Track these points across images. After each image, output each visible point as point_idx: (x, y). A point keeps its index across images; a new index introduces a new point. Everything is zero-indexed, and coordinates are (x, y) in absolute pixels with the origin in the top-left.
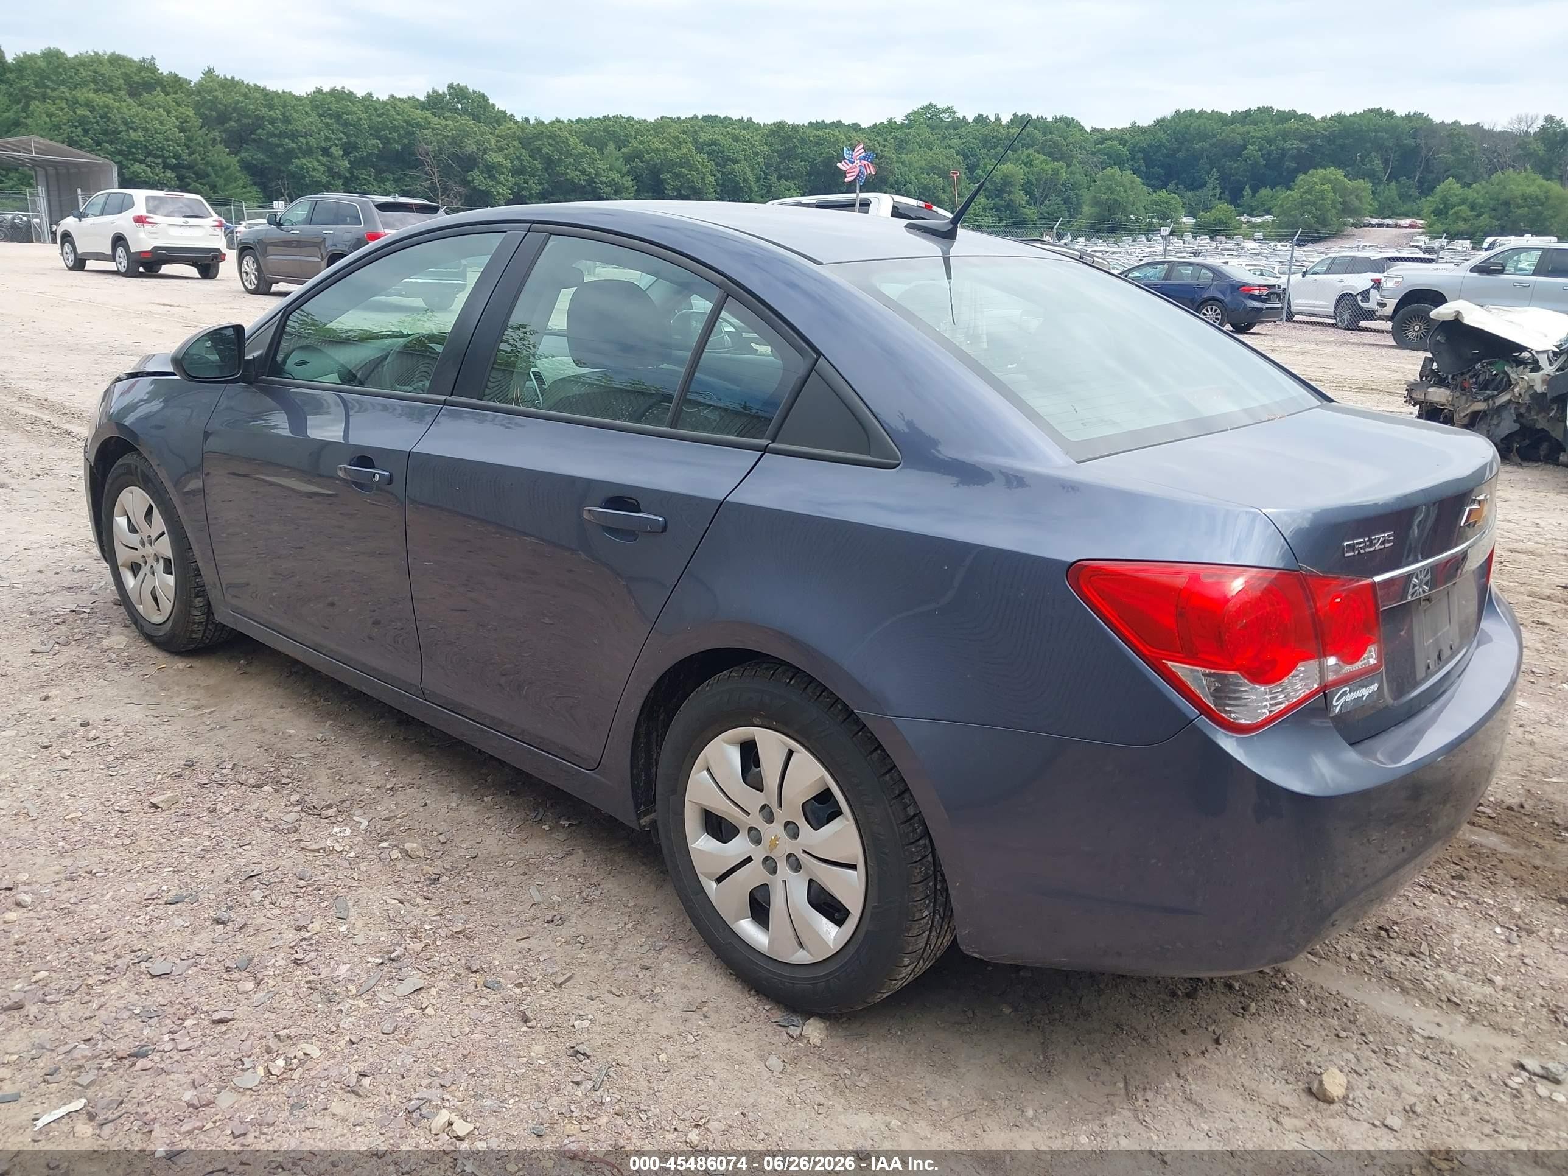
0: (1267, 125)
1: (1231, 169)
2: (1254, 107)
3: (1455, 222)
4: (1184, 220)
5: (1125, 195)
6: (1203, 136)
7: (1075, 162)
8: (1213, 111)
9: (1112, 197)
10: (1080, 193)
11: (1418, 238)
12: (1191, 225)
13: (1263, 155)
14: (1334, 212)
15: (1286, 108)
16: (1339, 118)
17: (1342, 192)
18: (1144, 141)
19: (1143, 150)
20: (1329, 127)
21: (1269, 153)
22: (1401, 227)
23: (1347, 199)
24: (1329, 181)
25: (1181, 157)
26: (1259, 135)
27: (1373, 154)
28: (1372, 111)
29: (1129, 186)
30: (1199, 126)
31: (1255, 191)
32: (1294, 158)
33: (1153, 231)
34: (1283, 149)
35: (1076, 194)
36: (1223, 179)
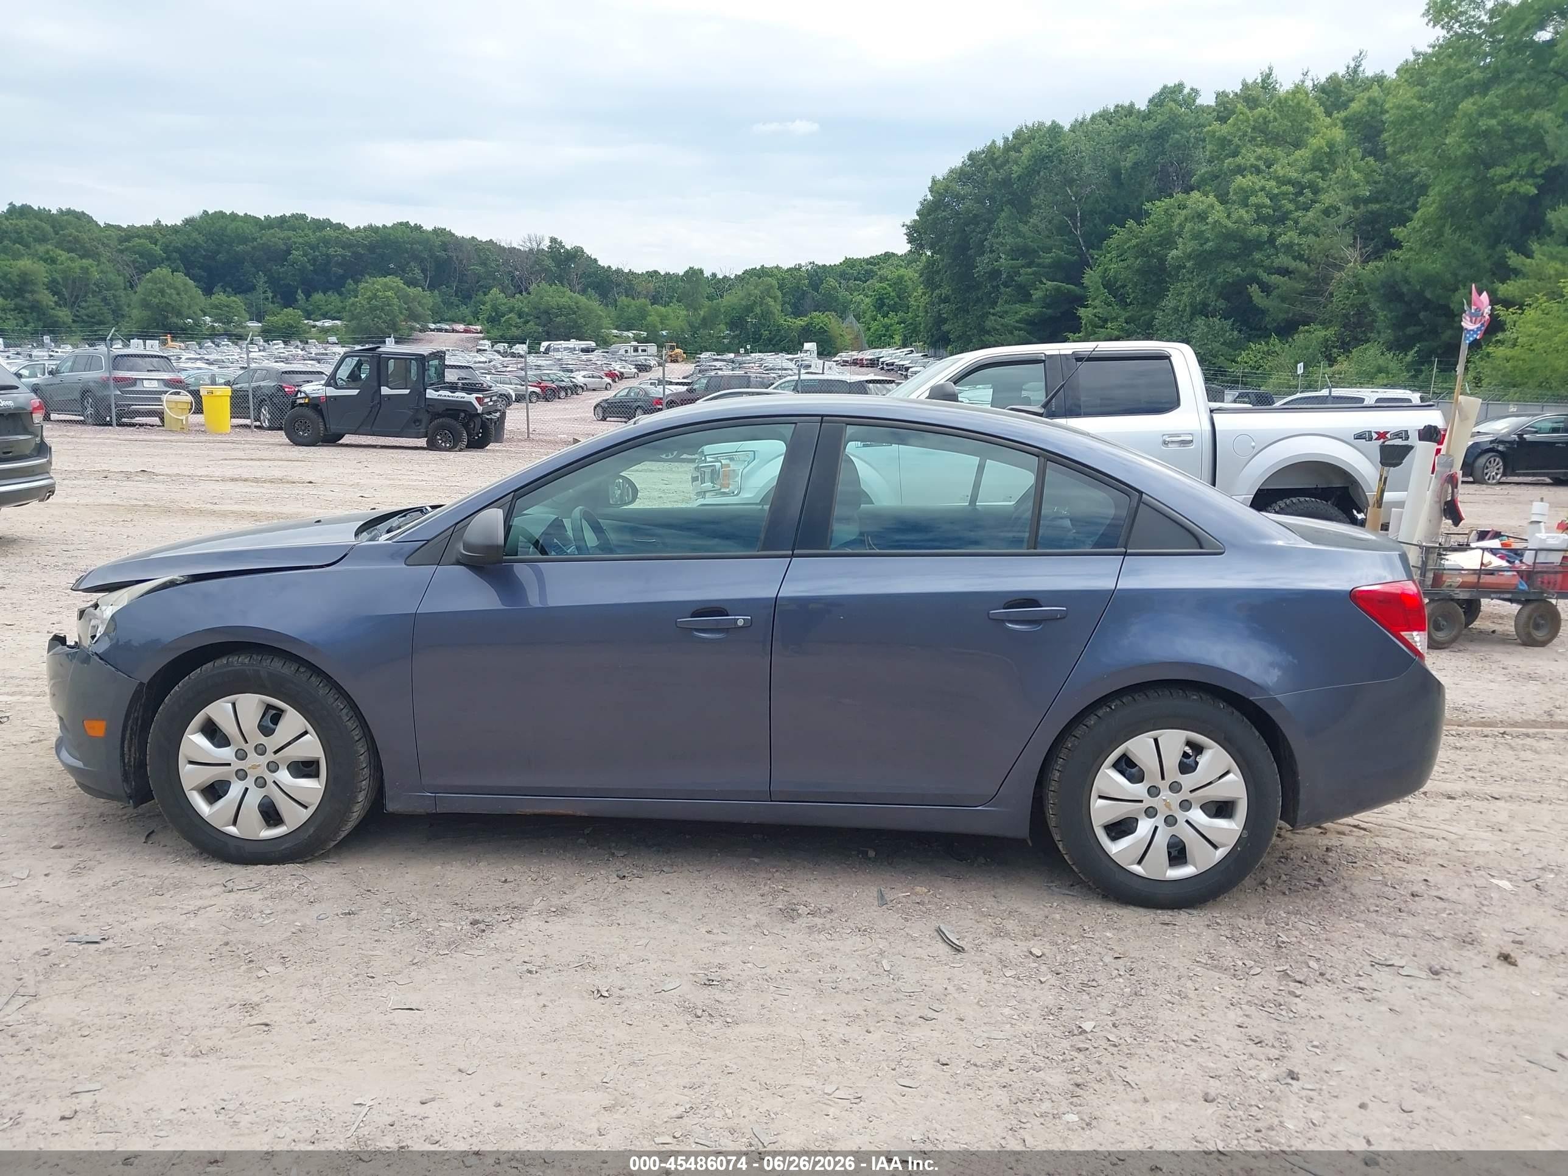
0: (307, 232)
1: (279, 273)
2: (288, 214)
3: (508, 329)
4: (249, 324)
5: (177, 297)
6: (244, 240)
7: (103, 259)
8: (246, 214)
9: (164, 300)
10: (117, 293)
11: (481, 342)
12: (259, 330)
13: (309, 261)
14: (402, 317)
15: (321, 216)
16: (372, 229)
17: (405, 298)
18: (178, 241)
19: (177, 250)
20: (367, 237)
21: (315, 259)
22: (458, 332)
23: (410, 305)
24: (391, 288)
25: (223, 259)
26: (301, 240)
27: (412, 264)
28: (401, 224)
29: (182, 289)
30: (236, 228)
31: (308, 296)
32: (339, 265)
33: (216, 335)
34: (328, 256)
35: (113, 295)
36: (273, 282)
